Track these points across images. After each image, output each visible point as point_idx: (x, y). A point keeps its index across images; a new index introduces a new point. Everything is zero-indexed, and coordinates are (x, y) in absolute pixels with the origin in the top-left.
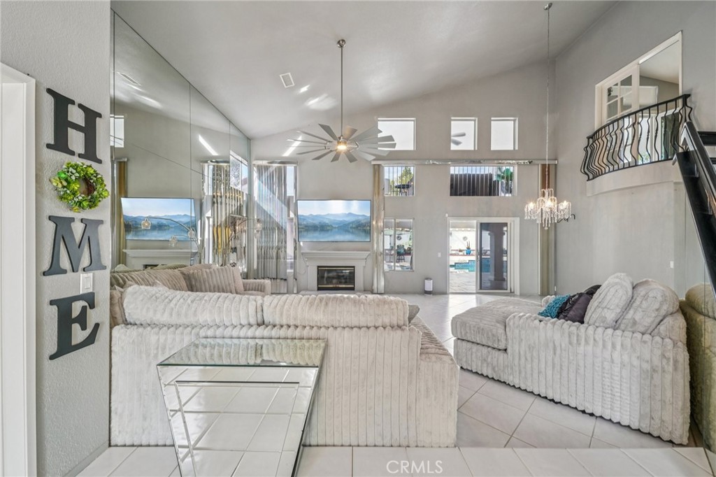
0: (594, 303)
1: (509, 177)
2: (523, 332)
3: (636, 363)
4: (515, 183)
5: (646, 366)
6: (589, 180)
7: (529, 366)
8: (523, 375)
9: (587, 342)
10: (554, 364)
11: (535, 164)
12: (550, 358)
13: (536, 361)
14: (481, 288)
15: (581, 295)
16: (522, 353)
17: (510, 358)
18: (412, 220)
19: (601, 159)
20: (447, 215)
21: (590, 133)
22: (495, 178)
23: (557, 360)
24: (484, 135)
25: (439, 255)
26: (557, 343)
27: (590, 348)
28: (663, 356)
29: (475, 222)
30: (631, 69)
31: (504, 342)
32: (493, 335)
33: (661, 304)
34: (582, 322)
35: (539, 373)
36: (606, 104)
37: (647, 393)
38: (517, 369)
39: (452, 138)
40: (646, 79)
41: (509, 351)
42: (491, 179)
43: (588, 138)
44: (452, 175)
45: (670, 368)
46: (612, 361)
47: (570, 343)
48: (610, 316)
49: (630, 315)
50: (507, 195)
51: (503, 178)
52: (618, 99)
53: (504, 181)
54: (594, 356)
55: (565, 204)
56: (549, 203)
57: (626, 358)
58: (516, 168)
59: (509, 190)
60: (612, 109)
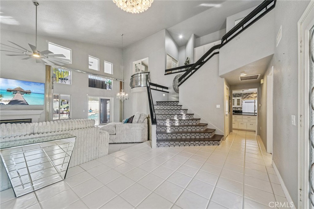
0: (134, 118)
1: (110, 84)
2: (120, 128)
3: (141, 128)
4: (112, 86)
5: (142, 129)
6: (131, 88)
7: (121, 136)
8: (120, 139)
9: (133, 127)
10: (127, 134)
11: (118, 81)
12: (126, 133)
13: (123, 134)
14: (101, 123)
15: (132, 117)
16: (120, 133)
17: (117, 135)
18: (69, 96)
19: (134, 83)
20: (87, 95)
21: (132, 75)
22: (105, 83)
23: (127, 132)
24: (102, 66)
25: (84, 111)
26: (127, 128)
27: (133, 128)
28: (145, 126)
29: (99, 98)
30: (140, 61)
31: (115, 132)
32: (112, 131)
33: (144, 116)
34: (132, 123)
35: (124, 137)
36: (135, 68)
37: (142, 134)
38: (118, 138)
39: (89, 63)
40: (143, 64)
41: (116, 134)
42: (104, 83)
43: (132, 76)
44: (89, 79)
45: (145, 128)
46: (137, 129)
47: (130, 128)
48: (137, 120)
49: (140, 120)
50: (110, 89)
51: (108, 83)
52: (138, 68)
53: (109, 84)
54: (134, 129)
55: (127, 95)
56: (123, 94)
57: (139, 128)
58: (112, 80)
59: (110, 88)
60: (136, 70)
